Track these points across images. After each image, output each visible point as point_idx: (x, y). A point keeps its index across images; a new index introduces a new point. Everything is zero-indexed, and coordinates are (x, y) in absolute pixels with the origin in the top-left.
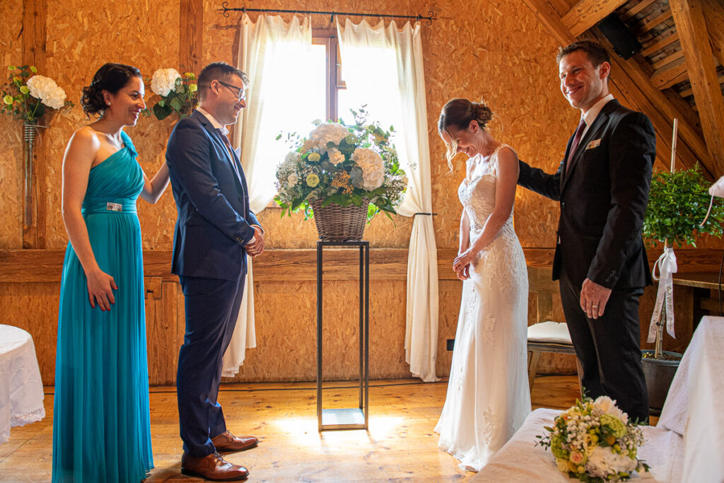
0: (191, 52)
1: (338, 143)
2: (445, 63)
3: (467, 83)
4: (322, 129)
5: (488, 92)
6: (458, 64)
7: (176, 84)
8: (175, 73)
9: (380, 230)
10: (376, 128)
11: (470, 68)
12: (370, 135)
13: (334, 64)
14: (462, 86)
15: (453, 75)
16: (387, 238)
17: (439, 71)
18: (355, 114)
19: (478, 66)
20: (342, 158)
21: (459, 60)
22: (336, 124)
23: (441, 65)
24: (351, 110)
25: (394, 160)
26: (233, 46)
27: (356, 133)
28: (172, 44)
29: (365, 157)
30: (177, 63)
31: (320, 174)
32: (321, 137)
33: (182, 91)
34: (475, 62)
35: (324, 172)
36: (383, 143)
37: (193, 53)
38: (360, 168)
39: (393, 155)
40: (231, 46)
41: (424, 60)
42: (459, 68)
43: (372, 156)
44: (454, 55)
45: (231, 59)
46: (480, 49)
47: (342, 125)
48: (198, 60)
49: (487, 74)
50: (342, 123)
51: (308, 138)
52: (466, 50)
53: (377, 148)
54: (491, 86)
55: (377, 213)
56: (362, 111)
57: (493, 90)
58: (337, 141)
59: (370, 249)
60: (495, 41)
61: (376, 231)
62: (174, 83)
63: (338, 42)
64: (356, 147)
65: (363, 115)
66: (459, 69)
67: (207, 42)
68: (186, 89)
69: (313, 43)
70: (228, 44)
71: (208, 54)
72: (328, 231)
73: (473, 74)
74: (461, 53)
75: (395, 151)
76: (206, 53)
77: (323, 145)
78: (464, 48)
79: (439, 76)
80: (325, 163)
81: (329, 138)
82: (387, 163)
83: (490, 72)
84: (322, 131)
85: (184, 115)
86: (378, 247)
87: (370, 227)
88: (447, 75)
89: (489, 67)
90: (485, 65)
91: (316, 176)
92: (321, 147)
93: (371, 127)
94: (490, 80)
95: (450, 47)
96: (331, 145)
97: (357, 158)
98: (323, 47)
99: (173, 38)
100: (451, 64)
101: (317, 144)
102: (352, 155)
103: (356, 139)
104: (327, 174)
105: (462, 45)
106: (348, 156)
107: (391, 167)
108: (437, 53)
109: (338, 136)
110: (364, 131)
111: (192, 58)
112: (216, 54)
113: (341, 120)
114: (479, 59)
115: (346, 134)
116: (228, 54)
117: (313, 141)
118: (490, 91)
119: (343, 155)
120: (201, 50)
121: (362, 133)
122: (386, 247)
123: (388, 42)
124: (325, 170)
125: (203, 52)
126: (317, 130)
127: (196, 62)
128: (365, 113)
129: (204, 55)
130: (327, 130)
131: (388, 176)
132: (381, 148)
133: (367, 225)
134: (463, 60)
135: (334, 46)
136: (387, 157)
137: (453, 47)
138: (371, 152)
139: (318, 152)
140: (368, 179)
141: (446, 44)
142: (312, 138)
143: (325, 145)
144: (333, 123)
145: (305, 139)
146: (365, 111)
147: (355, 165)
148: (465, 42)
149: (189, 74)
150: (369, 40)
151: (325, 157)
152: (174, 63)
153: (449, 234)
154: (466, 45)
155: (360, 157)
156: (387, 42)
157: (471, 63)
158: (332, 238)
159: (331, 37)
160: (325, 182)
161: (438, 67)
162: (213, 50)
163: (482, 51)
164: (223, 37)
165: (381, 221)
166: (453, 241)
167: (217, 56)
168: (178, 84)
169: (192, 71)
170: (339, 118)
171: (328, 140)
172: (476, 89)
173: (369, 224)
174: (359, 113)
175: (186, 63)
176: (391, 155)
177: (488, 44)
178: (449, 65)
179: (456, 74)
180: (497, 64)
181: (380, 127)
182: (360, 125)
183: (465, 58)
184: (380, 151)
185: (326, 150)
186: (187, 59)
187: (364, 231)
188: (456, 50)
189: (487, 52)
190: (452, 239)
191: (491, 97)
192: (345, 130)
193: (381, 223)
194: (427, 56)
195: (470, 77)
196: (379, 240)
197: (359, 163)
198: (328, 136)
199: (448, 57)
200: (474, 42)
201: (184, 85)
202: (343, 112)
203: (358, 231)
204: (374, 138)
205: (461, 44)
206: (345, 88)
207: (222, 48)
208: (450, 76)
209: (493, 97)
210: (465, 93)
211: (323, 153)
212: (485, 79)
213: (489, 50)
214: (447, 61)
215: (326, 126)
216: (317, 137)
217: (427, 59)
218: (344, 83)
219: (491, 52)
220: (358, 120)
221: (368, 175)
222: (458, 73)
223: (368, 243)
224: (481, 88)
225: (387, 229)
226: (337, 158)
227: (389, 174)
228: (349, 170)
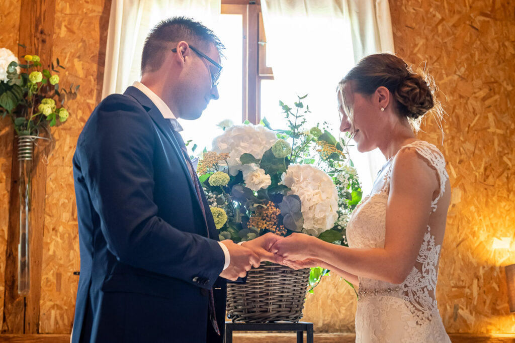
0: (37, 26)
1: (259, 156)
2: (427, 39)
3: (463, 70)
4: (233, 134)
5: (496, 82)
6: (448, 40)
7: (8, 72)
8: (9, 55)
9: (329, 301)
10: (323, 132)
11: (467, 46)
12: (313, 144)
13: (255, 42)
14: (455, 73)
15: (439, 58)
16: (341, 316)
17: (418, 51)
18: (287, 109)
19: (479, 43)
20: (265, 180)
21: (448, 34)
22: (256, 126)
23: (421, 42)
24: (281, 103)
25: (353, 184)
26: (101, 18)
27: (289, 140)
28: (8, 14)
29: (305, 179)
30: (15, 43)
31: (230, 207)
32: (232, 147)
33: (19, 82)
34: (474, 37)
35: (236, 204)
36: (334, 156)
37: (40, 28)
38: (297, 197)
39: (351, 177)
40: (98, 18)
41: (394, 35)
42: (450, 46)
43: (317, 178)
44: (440, 28)
45: (98, 37)
46: (482, 18)
47: (266, 128)
48: (47, 38)
49: (494, 54)
50: (267, 125)
51: (210, 148)
52: (459, 19)
53: (324, 165)
54: (501, 73)
55: (325, 274)
56: (300, 105)
57: (505, 79)
58: (259, 153)
59: (315, 335)
60: (503, 5)
61: (323, 304)
62: (6, 70)
63: (260, 11)
64: (288, 162)
65: (301, 111)
66: (450, 49)
67: (62, 11)
68: (26, 80)
69: (222, 12)
70: (94, 14)
71: (64, 29)
72: (243, 305)
73: (472, 56)
74: (451, 24)
75: (354, 171)
76: (60, 28)
77: (235, 159)
78: (456, 17)
79: (419, 60)
80: (237, 188)
81: (244, 148)
82: (341, 189)
83: (498, 53)
84: (234, 137)
85: (20, 118)
86: (327, 332)
87: (313, 297)
88: (431, 58)
89: (496, 44)
90: (489, 41)
91: (223, 211)
92: (231, 163)
93: (315, 130)
94: (499, 63)
95: (434, 16)
96: (247, 158)
97: (291, 181)
98: (239, 17)
99: (10, 6)
100: (437, 40)
101: (225, 157)
102: (284, 177)
103: (290, 151)
104: (240, 207)
105: (453, 12)
106: (276, 178)
107: (348, 196)
108: (414, 25)
109: (260, 144)
110: (302, 138)
111: (38, 35)
112: (75, 28)
113: (265, 121)
114: (481, 32)
115: (273, 143)
116: (94, 30)
117: (218, 154)
118: (500, 81)
119: (268, 176)
120: (53, 24)
121: (299, 141)
122: (341, 331)
123: (339, 10)
124: (238, 200)
125: (56, 28)
126: (225, 135)
127: (44, 41)
128: (305, 109)
129: (57, 31)
130: (242, 135)
131: (343, 211)
132: (331, 165)
133: (309, 295)
134: (454, 34)
135: (256, 15)
136: (341, 180)
137: (439, 16)
138: (315, 170)
139: (228, 171)
140: (310, 215)
141: (427, 12)
142: (216, 148)
143: (238, 159)
144: (251, 125)
145: (205, 150)
146: (305, 107)
147: (289, 193)
148: (457, 7)
149: (30, 58)
150: (308, 6)
151: (238, 178)
152: (11, 42)
153: (445, 309)
154: (459, 12)
155: (296, 179)
156: (335, 10)
157: (467, 39)
158: (249, 318)
159: (250, 4)
160: (238, 220)
161: (416, 45)
162: (70, 23)
163: (484, 21)
164: (86, 5)
165: (331, 287)
166: (452, 321)
167: (76, 31)
168: (11, 70)
169: (37, 54)
170: (262, 118)
171: (244, 152)
172: (477, 78)
173: (312, 293)
174: (294, 109)
175: (28, 42)
176: (347, 176)
177: (493, 10)
178: (433, 42)
179: (444, 54)
180: (508, 39)
181: (329, 130)
182: (295, 127)
183: (459, 32)
184: (329, 169)
185: (241, 168)
186: (31, 36)
187: (305, 305)
188: (442, 20)
189: (492, 22)
190: (450, 318)
191: (502, 89)
192: (271, 136)
193: (332, 291)
194: (398, 29)
195: (467, 59)
196: (328, 319)
197: (295, 189)
198: (242, 144)
199: (432, 31)
200: (471, 7)
201: (22, 74)
202: (269, 109)
203: (295, 304)
204: (319, 148)
205: (450, 11)
206: (272, 78)
207: (84, 21)
208: (435, 58)
209: (505, 89)
210: (461, 84)
211: (234, 174)
212: (491, 62)
213: (495, 19)
214: (430, 37)
215: (239, 129)
216: (224, 146)
217: (399, 34)
218: (270, 71)
219: (498, 22)
220: (292, 119)
221: (310, 208)
222: (448, 54)
223: (311, 325)
224: (486, 77)
225: (341, 300)
226: (259, 179)
227: (346, 207)
228: (277, 199)
